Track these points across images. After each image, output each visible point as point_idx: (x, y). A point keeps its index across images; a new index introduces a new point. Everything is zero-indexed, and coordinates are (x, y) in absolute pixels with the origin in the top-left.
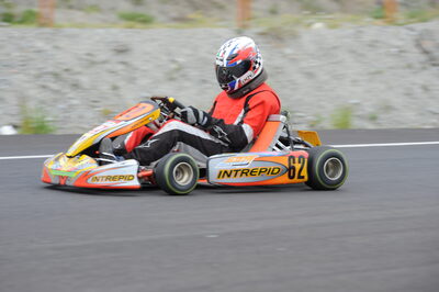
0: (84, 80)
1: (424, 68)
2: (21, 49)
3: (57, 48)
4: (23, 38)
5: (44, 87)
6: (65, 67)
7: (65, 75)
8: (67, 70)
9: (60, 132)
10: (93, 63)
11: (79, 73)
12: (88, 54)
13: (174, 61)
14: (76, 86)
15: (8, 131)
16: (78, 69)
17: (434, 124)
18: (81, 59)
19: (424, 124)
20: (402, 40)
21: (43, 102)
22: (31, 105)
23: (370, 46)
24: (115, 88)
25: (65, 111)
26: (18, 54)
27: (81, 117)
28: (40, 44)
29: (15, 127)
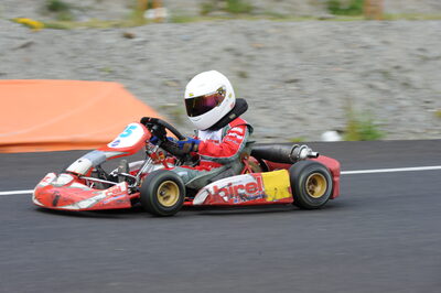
0: (416, 78)
2: (347, 45)
3: (385, 43)
4: (348, 33)
5: (371, 87)
6: (395, 64)
7: (395, 73)
8: (397, 68)
9: (389, 138)
10: (426, 59)
14: (406, 85)
15: (331, 137)
16: (409, 66)
18: (411, 55)
21: (371, 104)
22: (358, 108)
25: (395, 113)
26: (343, 51)
27: (412, 120)
28: (368, 39)
29: (339, 132)
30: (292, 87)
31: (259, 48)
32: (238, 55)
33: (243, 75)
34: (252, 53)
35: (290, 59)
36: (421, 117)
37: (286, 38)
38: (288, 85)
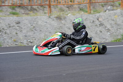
1: (100, 26)
11: (6, 30)
12: (9, 24)
13: (32, 26)
17: (104, 41)
19: (102, 41)
20: (94, 18)
23: (85, 20)
24: (17, 33)
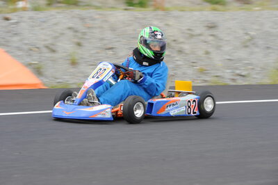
30: (110, 52)
31: (89, 28)
32: (76, 31)
33: (79, 44)
34: (84, 31)
35: (108, 35)
36: (190, 71)
37: (106, 21)
38: (107, 51)
